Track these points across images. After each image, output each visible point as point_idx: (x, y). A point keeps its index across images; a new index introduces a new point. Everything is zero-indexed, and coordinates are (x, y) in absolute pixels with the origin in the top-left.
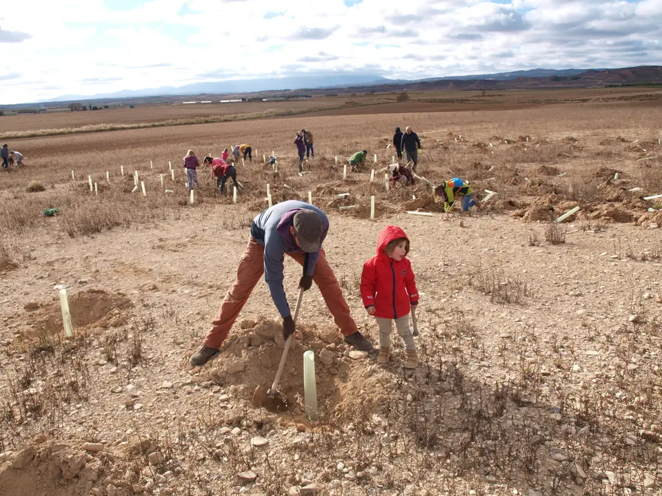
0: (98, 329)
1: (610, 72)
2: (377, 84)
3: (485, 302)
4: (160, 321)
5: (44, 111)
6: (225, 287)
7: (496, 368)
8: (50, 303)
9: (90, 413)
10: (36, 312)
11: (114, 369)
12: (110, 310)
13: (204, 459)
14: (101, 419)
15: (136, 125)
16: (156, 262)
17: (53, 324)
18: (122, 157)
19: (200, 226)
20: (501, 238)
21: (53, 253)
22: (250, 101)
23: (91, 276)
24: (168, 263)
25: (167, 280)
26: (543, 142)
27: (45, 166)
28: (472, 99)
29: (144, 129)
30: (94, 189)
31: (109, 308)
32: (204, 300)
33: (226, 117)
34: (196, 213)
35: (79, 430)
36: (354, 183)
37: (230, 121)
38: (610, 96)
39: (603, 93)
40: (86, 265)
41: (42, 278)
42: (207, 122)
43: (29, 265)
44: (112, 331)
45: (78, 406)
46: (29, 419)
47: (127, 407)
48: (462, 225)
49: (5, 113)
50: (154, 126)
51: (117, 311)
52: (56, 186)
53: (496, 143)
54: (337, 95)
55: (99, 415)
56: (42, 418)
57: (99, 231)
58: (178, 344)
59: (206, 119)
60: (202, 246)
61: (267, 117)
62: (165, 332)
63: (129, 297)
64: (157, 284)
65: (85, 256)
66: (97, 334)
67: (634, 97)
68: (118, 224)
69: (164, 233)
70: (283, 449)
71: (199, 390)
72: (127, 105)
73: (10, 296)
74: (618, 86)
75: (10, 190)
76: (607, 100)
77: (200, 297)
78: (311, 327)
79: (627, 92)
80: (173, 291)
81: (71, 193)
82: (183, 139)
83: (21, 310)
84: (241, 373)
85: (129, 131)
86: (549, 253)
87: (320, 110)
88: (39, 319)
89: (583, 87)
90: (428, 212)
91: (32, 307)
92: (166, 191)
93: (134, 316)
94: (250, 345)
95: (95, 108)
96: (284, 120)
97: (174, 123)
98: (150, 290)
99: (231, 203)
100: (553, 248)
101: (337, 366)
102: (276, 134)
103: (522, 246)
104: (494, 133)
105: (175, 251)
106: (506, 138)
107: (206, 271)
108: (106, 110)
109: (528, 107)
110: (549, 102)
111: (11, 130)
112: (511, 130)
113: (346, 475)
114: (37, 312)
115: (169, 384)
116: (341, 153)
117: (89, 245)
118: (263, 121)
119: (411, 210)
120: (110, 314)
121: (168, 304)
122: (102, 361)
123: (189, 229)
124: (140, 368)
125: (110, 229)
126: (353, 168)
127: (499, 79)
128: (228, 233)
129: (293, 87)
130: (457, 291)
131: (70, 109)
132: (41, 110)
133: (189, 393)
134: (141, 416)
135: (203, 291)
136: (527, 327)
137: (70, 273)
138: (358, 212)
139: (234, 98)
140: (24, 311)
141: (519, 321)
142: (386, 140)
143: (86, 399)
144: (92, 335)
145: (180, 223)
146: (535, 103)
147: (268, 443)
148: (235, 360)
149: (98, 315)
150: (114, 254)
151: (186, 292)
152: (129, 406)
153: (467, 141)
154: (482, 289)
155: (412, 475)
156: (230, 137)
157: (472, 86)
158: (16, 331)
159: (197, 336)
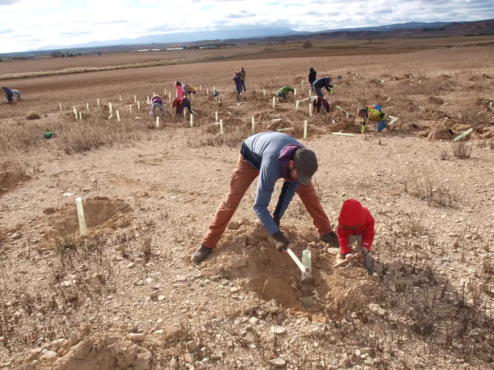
0: (108, 230)
1: (469, 24)
2: (286, 35)
3: (424, 206)
4: (159, 223)
5: (32, 58)
6: (204, 194)
7: (455, 263)
8: (64, 208)
9: (121, 304)
10: (53, 215)
11: (131, 264)
12: (115, 213)
13: (233, 347)
14: (132, 309)
15: (104, 68)
16: (141, 174)
17: (69, 225)
18: (97, 92)
19: (169, 145)
20: (415, 153)
21: (56, 167)
22: (190, 48)
23: (92, 186)
24: (151, 174)
25: (154, 188)
26: (424, 78)
27: (38, 100)
28: (361, 46)
29: (110, 71)
30: (79, 117)
31: (114, 212)
32: (189, 205)
33: (173, 61)
34: (164, 135)
35: (116, 319)
36: (283, 110)
37: (175, 64)
38: (470, 43)
39: (465, 41)
40: (84, 176)
41: (52, 187)
42: (158, 65)
43: (39, 176)
44: (120, 231)
45: (109, 297)
46: (70, 309)
47: (152, 298)
48: (380, 144)
49: (3, 60)
50: (117, 68)
51: (121, 215)
52: (48, 115)
53: (386, 79)
54: (256, 44)
55: (129, 305)
56: (80, 308)
57: (88, 149)
58: (180, 242)
59: (157, 62)
60: (175, 161)
61: (204, 61)
62: (164, 232)
63: (127, 202)
64: (148, 192)
65: (83, 169)
66: (109, 234)
67: (488, 44)
68: (103, 144)
69: (141, 150)
70: (302, 337)
71: (209, 283)
72: (96, 53)
73: (29, 202)
74: (475, 35)
75: (13, 118)
76: (467, 46)
77: (186, 203)
78: (291, 228)
79: (483, 40)
80: (162, 197)
81: (60, 120)
82: (142, 78)
83: (41, 214)
84: (244, 268)
85: (99, 72)
86: (459, 166)
87: (245, 55)
88: (57, 221)
89: (448, 36)
90: (349, 133)
91: (50, 211)
92: (136, 118)
93: (135, 218)
94: (248, 245)
95: (71, 56)
96: (218, 63)
97: (133, 66)
98: (143, 196)
99: (189, 126)
100: (461, 161)
101: (320, 261)
102: (213, 74)
103: (435, 160)
104: (383, 72)
105: (154, 165)
106: (394, 76)
107: (184, 180)
108: (80, 57)
109: (407, 52)
110: (422, 48)
111: (8, 73)
112: (396, 70)
113: (365, 361)
114: (55, 215)
115: (183, 278)
116: (267, 87)
117: (83, 160)
118: (201, 64)
119: (335, 132)
120: (115, 216)
121: (160, 208)
122: (118, 258)
123: (161, 147)
124: (153, 264)
125: (97, 147)
126: (279, 99)
127: (382, 31)
128: (193, 150)
129: (222, 38)
130: (398, 197)
131: (52, 56)
132: (30, 57)
133: (202, 286)
134: (166, 307)
135: (186, 198)
136: (468, 227)
137: (74, 183)
138: (293, 133)
139: (177, 47)
140: (43, 214)
141: (458, 222)
142: (300, 77)
143: (114, 291)
144: (105, 235)
145: (152, 143)
146: (411, 49)
147: (286, 331)
148: (238, 257)
149: (105, 218)
150: (106, 167)
151: (173, 198)
152: (154, 298)
153: (363, 79)
154: (417, 196)
155: (423, 360)
156: (177, 76)
157: (360, 36)
158: (41, 231)
159: (193, 235)
